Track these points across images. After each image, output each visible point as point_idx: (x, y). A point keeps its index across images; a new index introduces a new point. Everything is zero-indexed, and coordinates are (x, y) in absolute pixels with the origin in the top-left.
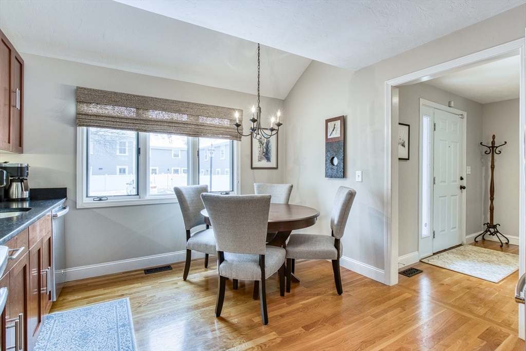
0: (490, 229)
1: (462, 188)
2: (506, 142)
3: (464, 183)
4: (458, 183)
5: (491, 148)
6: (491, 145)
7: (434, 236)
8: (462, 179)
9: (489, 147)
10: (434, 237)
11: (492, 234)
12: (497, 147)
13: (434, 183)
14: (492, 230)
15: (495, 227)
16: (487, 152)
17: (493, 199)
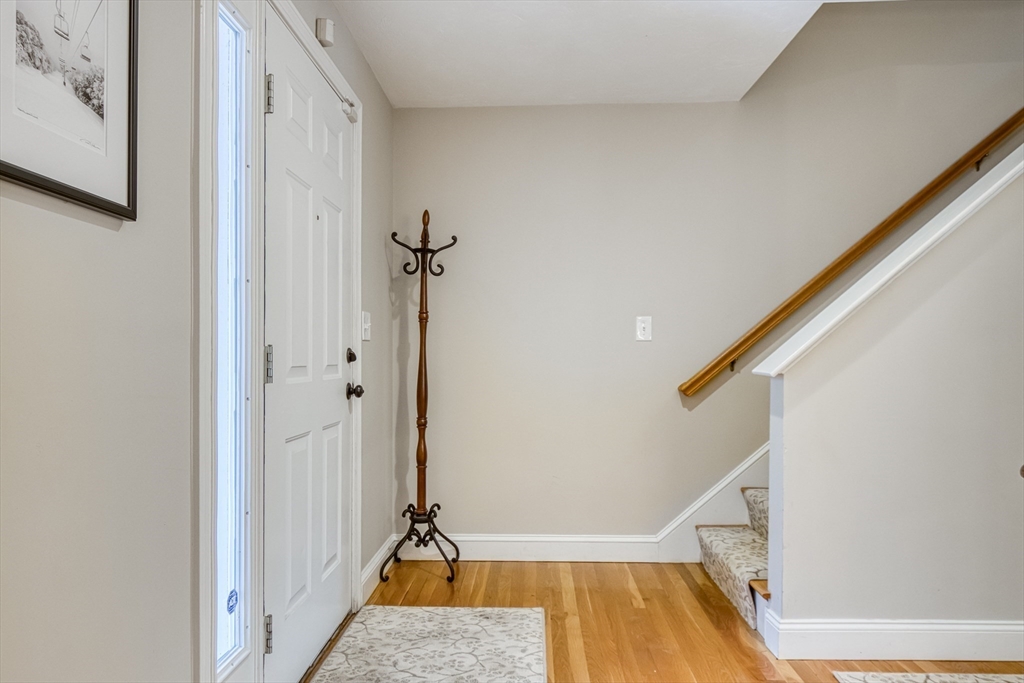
0: (417, 526)
1: (353, 391)
2: (455, 239)
3: (357, 374)
4: (340, 374)
5: (419, 255)
6: (420, 246)
7: (268, 640)
8: (351, 357)
9: (415, 251)
10: (268, 648)
11: (422, 542)
12: (434, 252)
13: (268, 376)
14: (423, 528)
15: (430, 517)
16: (409, 269)
17: (425, 425)
